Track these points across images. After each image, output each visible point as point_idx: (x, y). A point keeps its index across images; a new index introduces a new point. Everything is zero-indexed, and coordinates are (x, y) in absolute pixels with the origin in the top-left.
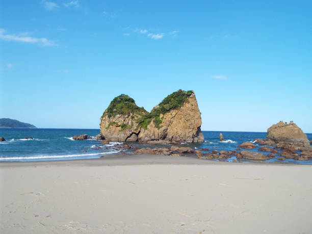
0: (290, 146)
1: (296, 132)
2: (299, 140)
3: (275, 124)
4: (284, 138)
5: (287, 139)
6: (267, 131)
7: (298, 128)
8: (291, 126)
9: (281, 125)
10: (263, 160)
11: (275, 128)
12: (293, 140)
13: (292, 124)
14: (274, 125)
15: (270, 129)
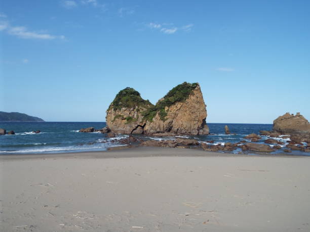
0: (296, 137)
1: (303, 123)
2: (306, 132)
3: (282, 115)
4: (290, 129)
5: (294, 130)
6: (273, 123)
7: (305, 119)
8: (298, 117)
9: (287, 117)
10: (268, 152)
11: (282, 120)
12: (300, 132)
13: (299, 115)
14: (280, 117)
15: (276, 121)
